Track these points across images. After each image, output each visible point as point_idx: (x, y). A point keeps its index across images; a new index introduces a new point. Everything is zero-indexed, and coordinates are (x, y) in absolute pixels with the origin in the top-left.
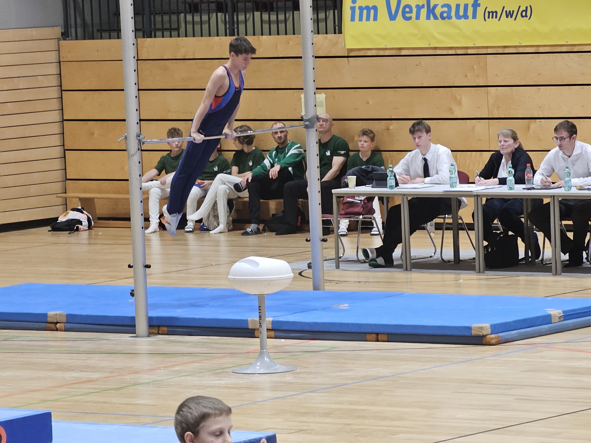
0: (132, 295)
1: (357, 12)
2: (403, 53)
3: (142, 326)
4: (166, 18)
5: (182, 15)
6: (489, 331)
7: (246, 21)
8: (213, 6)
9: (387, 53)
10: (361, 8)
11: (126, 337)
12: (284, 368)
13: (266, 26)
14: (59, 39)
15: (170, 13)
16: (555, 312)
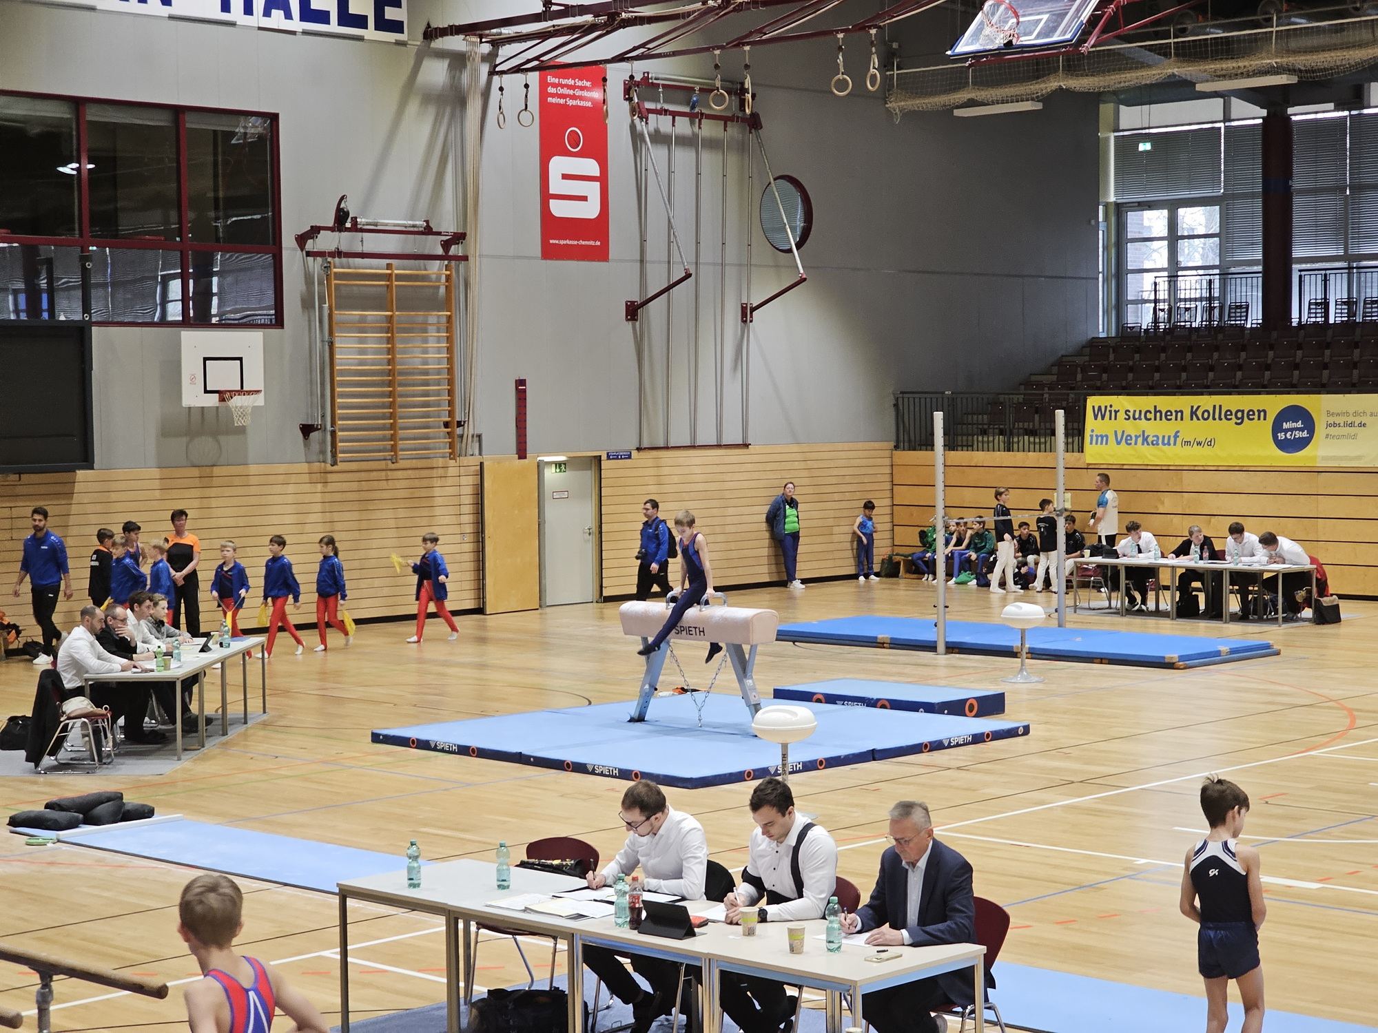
0: (936, 626)
1: (1094, 438)
2: (1125, 467)
3: (941, 647)
4: (965, 438)
5: (975, 437)
6: (1177, 660)
7: (1018, 442)
8: (997, 431)
9: (1114, 467)
10: (1097, 436)
11: (930, 655)
12: (1036, 679)
13: (1032, 446)
14: (892, 450)
15: (968, 435)
16: (1224, 648)
